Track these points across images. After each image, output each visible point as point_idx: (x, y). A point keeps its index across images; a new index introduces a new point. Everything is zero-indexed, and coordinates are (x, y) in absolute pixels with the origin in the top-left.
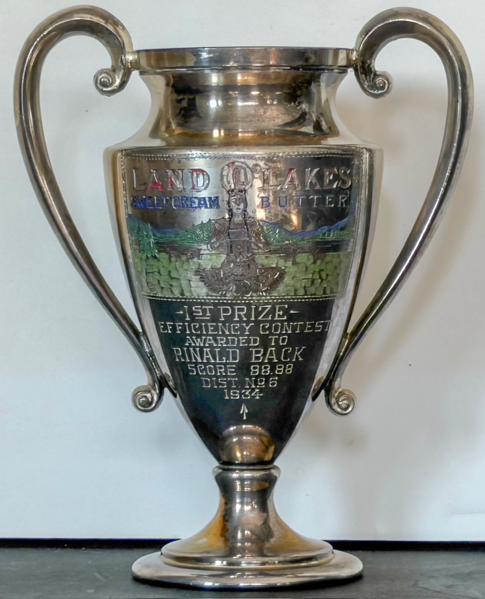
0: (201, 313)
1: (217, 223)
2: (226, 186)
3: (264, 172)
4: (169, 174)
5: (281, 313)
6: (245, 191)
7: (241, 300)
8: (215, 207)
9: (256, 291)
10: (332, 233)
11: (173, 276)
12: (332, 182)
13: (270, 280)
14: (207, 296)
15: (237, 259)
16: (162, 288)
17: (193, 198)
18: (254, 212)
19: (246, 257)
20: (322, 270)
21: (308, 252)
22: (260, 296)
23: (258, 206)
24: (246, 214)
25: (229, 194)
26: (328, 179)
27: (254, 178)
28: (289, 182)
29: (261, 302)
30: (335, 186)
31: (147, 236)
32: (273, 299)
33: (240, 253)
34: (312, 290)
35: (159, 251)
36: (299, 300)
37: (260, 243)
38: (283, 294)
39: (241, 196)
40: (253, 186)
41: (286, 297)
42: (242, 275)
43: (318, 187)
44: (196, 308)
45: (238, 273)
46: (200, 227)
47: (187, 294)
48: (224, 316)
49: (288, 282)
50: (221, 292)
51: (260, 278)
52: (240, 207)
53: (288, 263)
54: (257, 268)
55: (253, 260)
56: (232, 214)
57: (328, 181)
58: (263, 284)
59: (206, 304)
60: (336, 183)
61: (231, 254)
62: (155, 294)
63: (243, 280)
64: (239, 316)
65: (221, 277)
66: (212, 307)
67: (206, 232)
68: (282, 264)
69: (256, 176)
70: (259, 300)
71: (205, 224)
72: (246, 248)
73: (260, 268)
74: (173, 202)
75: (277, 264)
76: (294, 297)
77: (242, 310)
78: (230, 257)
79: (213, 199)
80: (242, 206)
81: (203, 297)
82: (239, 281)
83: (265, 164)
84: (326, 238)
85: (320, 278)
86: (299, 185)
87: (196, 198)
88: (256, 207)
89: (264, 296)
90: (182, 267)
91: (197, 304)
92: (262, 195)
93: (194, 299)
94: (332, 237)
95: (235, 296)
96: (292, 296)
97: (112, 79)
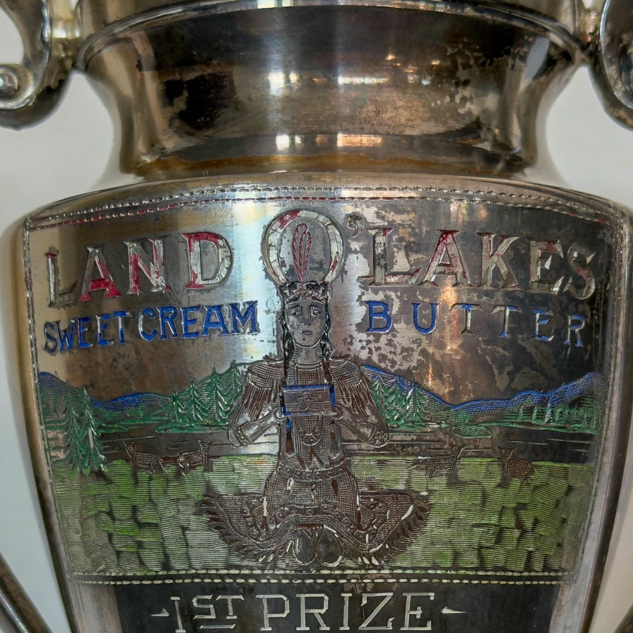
0: (213, 611)
1: (253, 373)
2: (274, 273)
3: (374, 237)
4: (131, 251)
5: (418, 613)
6: (325, 284)
7: (315, 577)
8: (248, 330)
9: (353, 554)
10: (549, 412)
11: (141, 518)
12: (547, 278)
13: (391, 524)
14: (229, 567)
15: (304, 468)
16: (118, 553)
17: (192, 308)
18: (349, 340)
19: (327, 463)
20: (522, 506)
21: (488, 456)
22: (363, 566)
23: (358, 325)
24: (328, 346)
25: (283, 294)
26: (539, 268)
27: (348, 251)
28: (440, 265)
29: (366, 583)
30: (556, 289)
31: (79, 421)
32: (398, 577)
33: (313, 452)
34: (496, 557)
35: (110, 459)
36: (466, 581)
37: (362, 426)
38: (424, 565)
39: (314, 298)
40: (346, 272)
41: (430, 572)
42: (316, 511)
43: (513, 286)
44: (199, 601)
45: (305, 505)
46: (209, 384)
47: (179, 565)
48: (271, 619)
49: (436, 532)
50: (264, 557)
51: (365, 520)
52: (311, 328)
53: (436, 479)
54: (356, 492)
55: (346, 468)
56: (291, 346)
57: (539, 273)
58: (373, 534)
59: (224, 589)
60: (560, 282)
61: (289, 456)
62: (103, 571)
63: (319, 525)
64: (310, 618)
65: (265, 518)
66: (241, 597)
67: (224, 396)
68: (420, 482)
69: (355, 245)
70: (363, 577)
71: (221, 375)
72: (328, 439)
73: (363, 493)
74: (141, 323)
75: (408, 482)
76: (453, 572)
77: (319, 603)
78: (286, 463)
79: (241, 308)
81: (217, 570)
82: (309, 526)
83: (378, 215)
84: (533, 422)
85: (519, 525)
86: (467, 275)
87: (198, 307)
88: (354, 328)
89: (375, 567)
90: (165, 492)
91: (203, 589)
92: (369, 296)
93: (197, 576)
94: (549, 422)
95: (300, 566)
96: (447, 569)
97: (19, 78)
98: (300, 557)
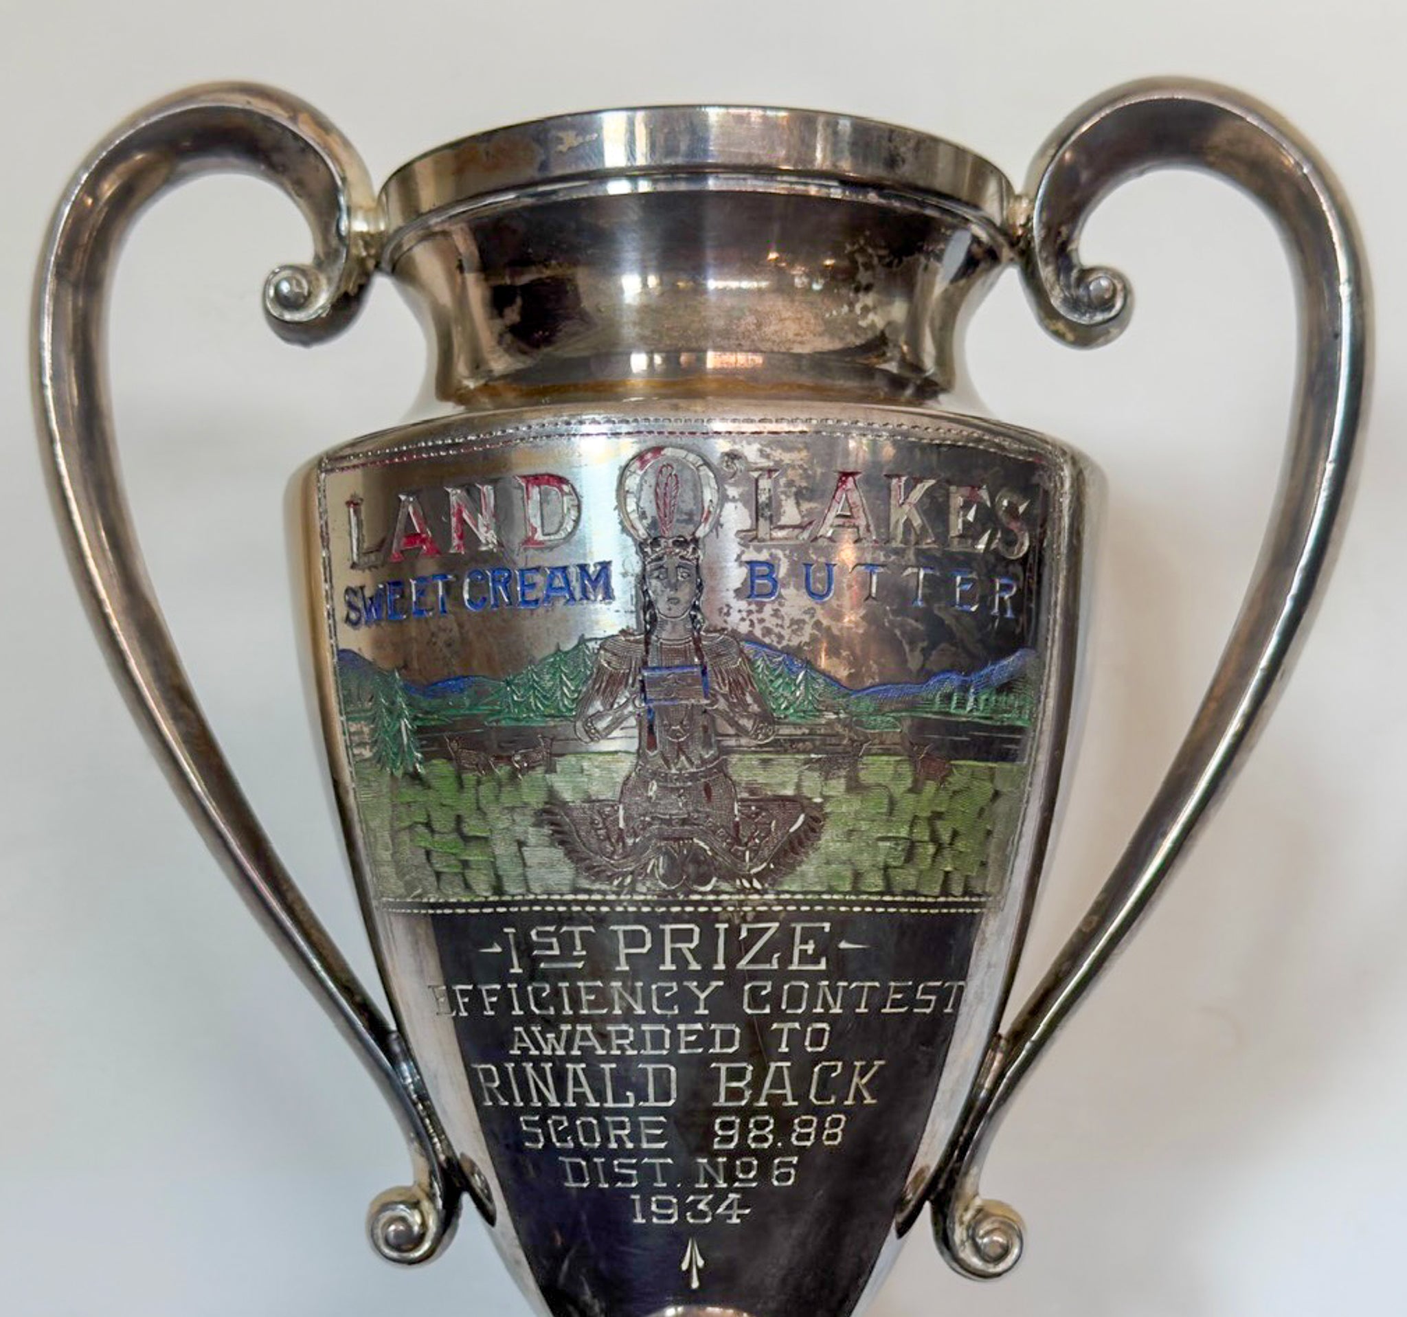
0: (556, 945)
1: (606, 650)
2: (633, 527)
3: (757, 481)
4: (453, 499)
5: (810, 947)
6: (696, 541)
7: (683, 904)
8: (600, 597)
9: (730, 876)
10: (971, 699)
11: (466, 830)
12: (971, 532)
13: (777, 838)
14: (576, 891)
15: (670, 768)
16: (438, 875)
17: (530, 570)
18: (725, 610)
19: (697, 762)
20: (938, 816)
21: (896, 754)
22: (742, 890)
23: (737, 591)
24: (699, 617)
25: (645, 554)
26: (960, 521)
27: (724, 498)
28: (838, 516)
29: (745, 913)
30: (981, 546)
31: (390, 712)
32: (785, 903)
33: (680, 749)
34: (906, 878)
35: (427, 758)
36: (868, 909)
37: (742, 716)
38: (818, 888)
39: (682, 557)
40: (722, 526)
41: (825, 897)
42: (684, 822)
43: (928, 543)
44: (539, 934)
45: (670, 815)
46: (552, 664)
47: (514, 890)
48: (628, 955)
49: (833, 847)
50: (620, 879)
51: (744, 833)
52: (679, 595)
53: (833, 782)
54: (733, 799)
55: (722, 768)
56: (654, 619)
57: (960, 526)
58: (755, 851)
59: (570, 919)
60: (986, 537)
61: (651, 754)
62: (420, 896)
63: (687, 839)
64: (677, 956)
65: (621, 830)
66: (591, 929)
67: (571, 680)
68: (813, 786)
69: (732, 492)
70: (741, 903)
71: (567, 653)
72: (699, 734)
73: (743, 800)
74: (466, 588)
75: (798, 786)
76: (853, 897)
77: (686, 936)
78: (647, 762)
79: (591, 570)
80: (685, 593)
81: (562, 895)
82: (677, 840)
83: (762, 453)
84: (952, 711)
85: (935, 839)
86: (872, 528)
87: (537, 569)
88: (732, 594)
89: (757, 891)
90: (497, 798)
91: (544, 919)
92: (751, 555)
93: (536, 902)
94: (971, 711)
95: (664, 890)
96: (845, 893)
97: (310, 282)
98: (664, 878)
